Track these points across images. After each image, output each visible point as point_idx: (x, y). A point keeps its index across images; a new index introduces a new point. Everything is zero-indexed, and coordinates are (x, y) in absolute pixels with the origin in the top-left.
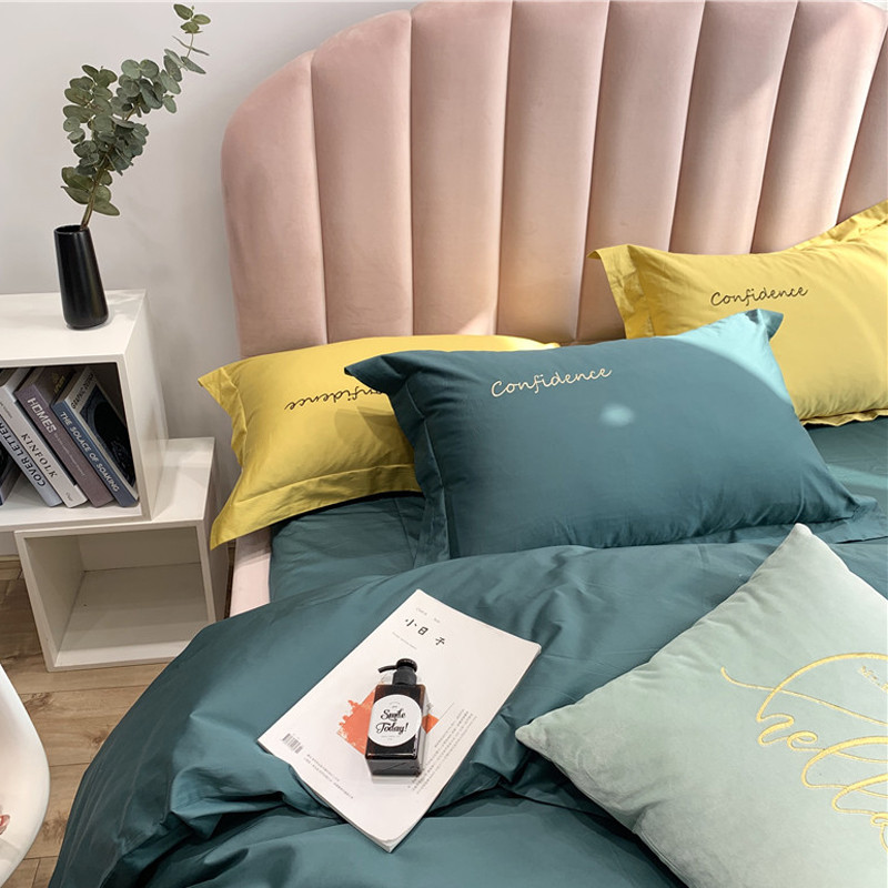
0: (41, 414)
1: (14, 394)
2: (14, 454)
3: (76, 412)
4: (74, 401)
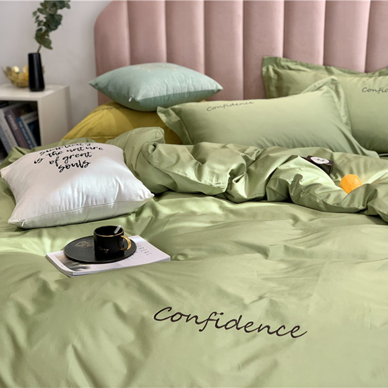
0: (13, 122)
1: (5, 113)
3: (25, 123)
4: (26, 119)
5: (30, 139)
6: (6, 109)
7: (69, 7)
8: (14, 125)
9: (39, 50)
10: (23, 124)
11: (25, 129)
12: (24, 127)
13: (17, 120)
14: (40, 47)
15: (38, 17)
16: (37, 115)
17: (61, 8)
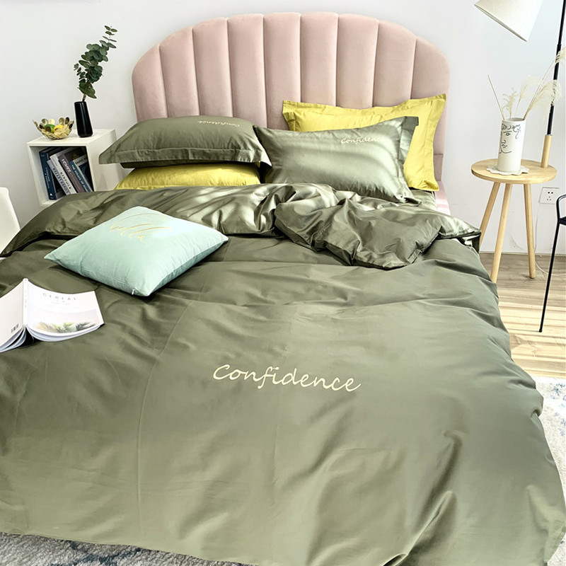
0: (66, 165)
1: (58, 158)
2: (58, 180)
3: (77, 166)
4: (77, 162)
5: (82, 179)
6: (59, 154)
7: (107, 60)
8: (68, 168)
9: (84, 100)
10: (75, 167)
11: (78, 171)
12: (76, 169)
13: (70, 164)
14: (85, 97)
15: (80, 69)
16: (87, 158)
17: (100, 61)
